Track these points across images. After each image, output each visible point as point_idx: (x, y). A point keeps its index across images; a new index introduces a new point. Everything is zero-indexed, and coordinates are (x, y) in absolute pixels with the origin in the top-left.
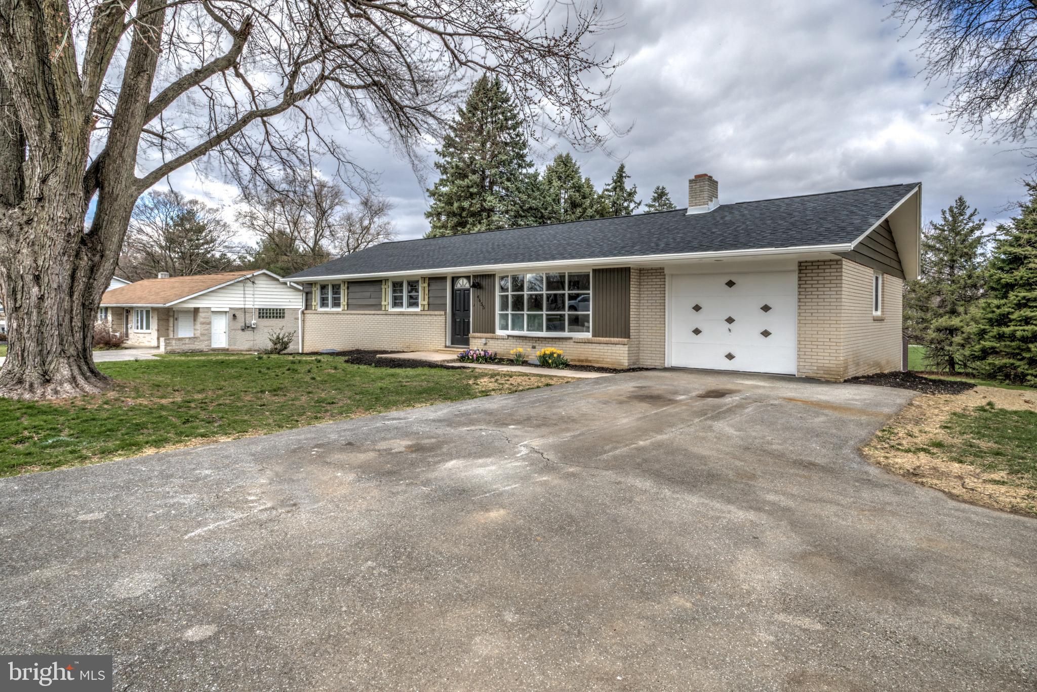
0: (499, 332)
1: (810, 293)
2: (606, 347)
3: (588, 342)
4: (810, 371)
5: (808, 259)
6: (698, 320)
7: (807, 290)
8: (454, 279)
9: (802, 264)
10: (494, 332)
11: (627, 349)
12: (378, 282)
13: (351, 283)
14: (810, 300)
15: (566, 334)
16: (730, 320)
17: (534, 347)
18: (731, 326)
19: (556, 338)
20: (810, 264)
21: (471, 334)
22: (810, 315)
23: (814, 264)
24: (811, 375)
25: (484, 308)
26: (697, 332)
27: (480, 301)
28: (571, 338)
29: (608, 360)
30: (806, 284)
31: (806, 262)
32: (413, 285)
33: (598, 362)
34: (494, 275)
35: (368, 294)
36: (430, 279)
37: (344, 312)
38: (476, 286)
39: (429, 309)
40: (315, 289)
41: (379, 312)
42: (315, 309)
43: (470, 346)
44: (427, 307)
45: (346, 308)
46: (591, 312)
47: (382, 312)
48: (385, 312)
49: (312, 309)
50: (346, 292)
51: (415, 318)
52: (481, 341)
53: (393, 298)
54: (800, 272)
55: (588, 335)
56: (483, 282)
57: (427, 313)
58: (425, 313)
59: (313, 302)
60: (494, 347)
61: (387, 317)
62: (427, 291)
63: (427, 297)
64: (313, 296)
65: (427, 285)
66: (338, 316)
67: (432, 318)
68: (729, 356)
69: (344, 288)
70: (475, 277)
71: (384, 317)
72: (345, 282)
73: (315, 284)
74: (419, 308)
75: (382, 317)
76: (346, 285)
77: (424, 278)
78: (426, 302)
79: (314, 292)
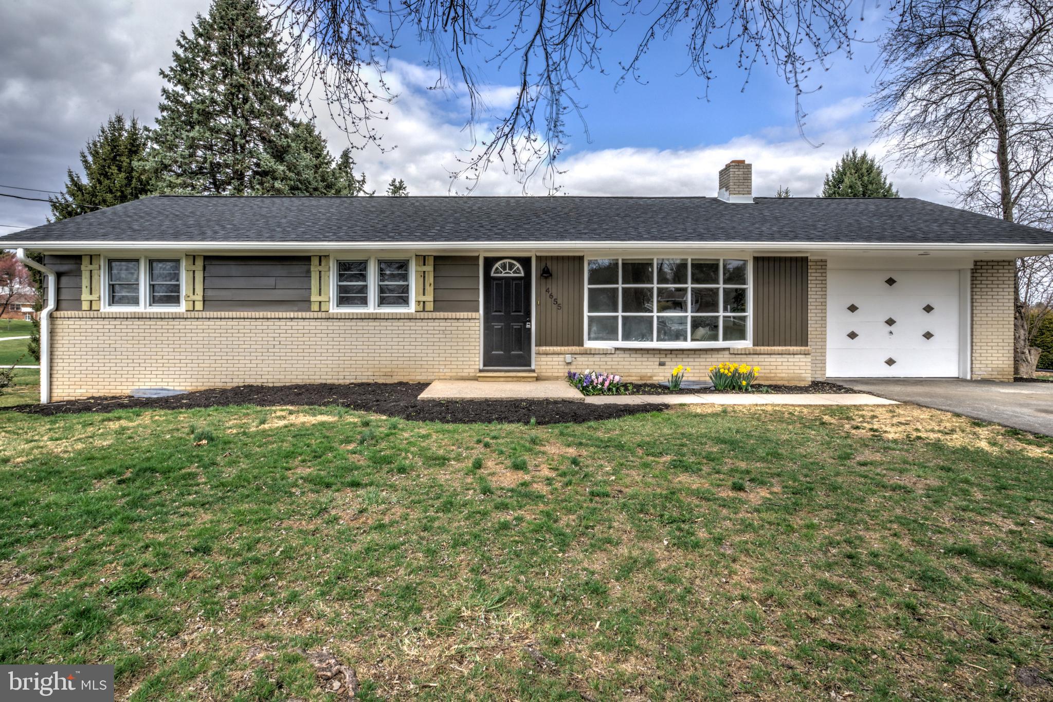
0: (589, 344)
1: (985, 293)
2: (780, 359)
3: (746, 353)
4: (985, 373)
5: (983, 259)
6: (852, 322)
7: (983, 290)
8: (490, 262)
9: (978, 264)
10: (581, 344)
11: (809, 360)
12: (303, 259)
13: (211, 259)
14: (985, 301)
15: (720, 344)
16: (890, 322)
17: (662, 364)
18: (892, 328)
19: (700, 350)
20: (985, 264)
21: (534, 349)
22: (985, 315)
23: (989, 264)
24: (987, 377)
25: (559, 307)
26: (853, 335)
27: (551, 296)
28: (728, 349)
29: (784, 375)
30: (981, 284)
31: (981, 261)
33: (767, 379)
34: (581, 259)
35: (271, 281)
36: (436, 258)
37: (197, 314)
38: (546, 274)
39: (436, 309)
40: (90, 267)
41: (304, 315)
42: (91, 309)
43: (533, 367)
44: (430, 306)
45: (199, 306)
46: (750, 313)
47: (311, 315)
48: (320, 315)
49: (79, 309)
50: (199, 276)
51: (400, 323)
52: (561, 358)
53: (342, 290)
54: (974, 271)
55: (746, 344)
56: (553, 267)
57: (430, 315)
58: (426, 315)
59: (85, 296)
60: (585, 367)
61: (325, 323)
62: (430, 279)
63: (430, 290)
64: (85, 282)
65: (429, 268)
66: (176, 322)
67: (443, 323)
68: (890, 362)
69: (193, 268)
70: (539, 258)
71: (318, 323)
72: (194, 257)
73: (91, 256)
74: (412, 308)
75: (313, 323)
76: (200, 263)
77: (423, 258)
78: (429, 297)
79: (88, 274)
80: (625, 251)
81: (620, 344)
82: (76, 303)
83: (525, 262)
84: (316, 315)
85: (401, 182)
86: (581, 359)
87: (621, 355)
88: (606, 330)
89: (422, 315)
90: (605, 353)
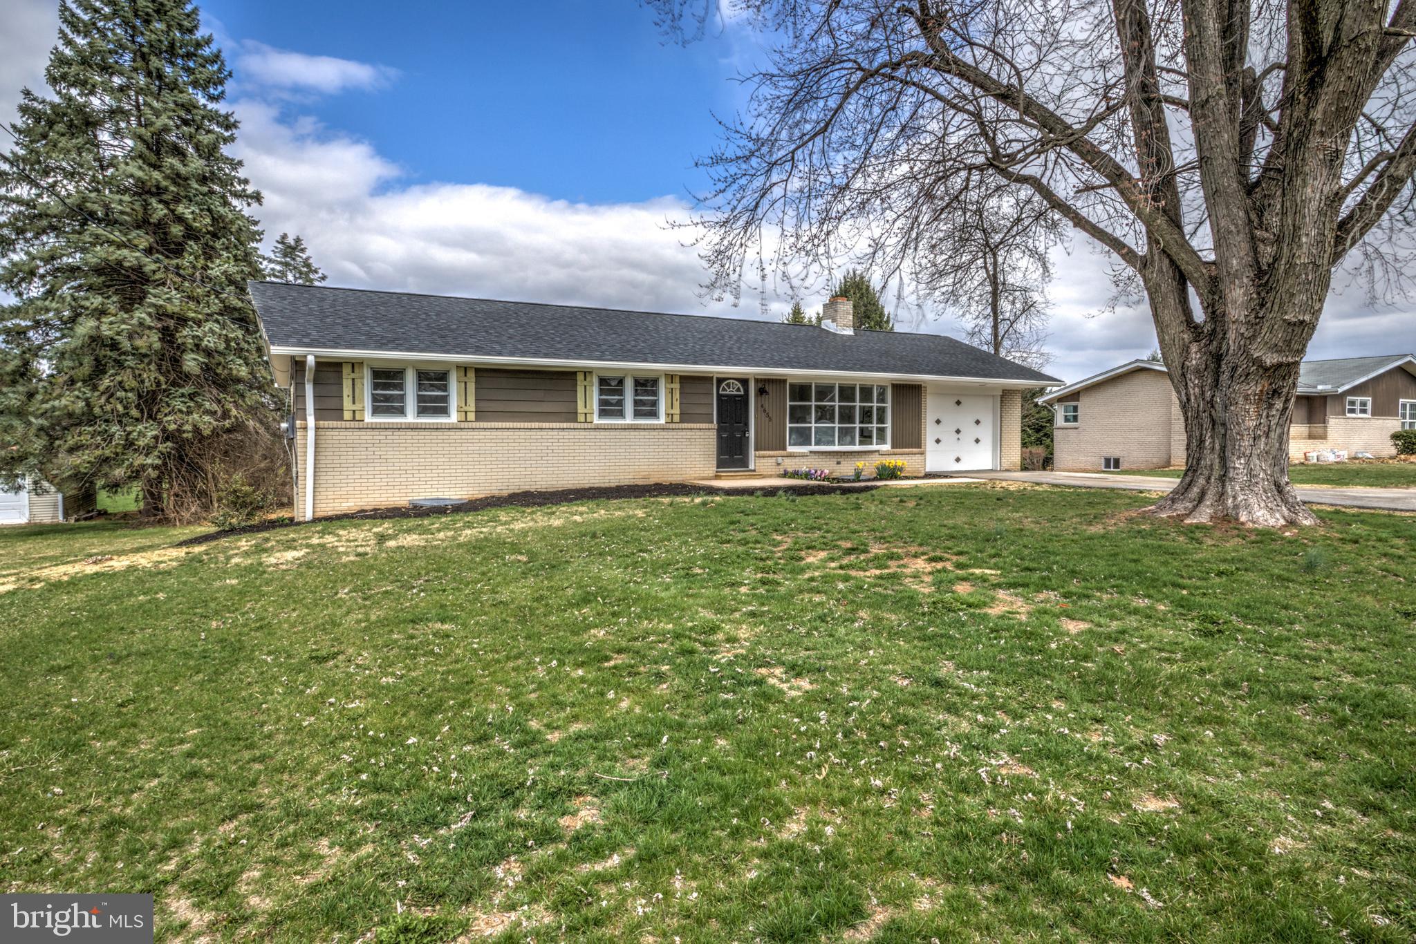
0: (791, 449)
1: (1007, 412)
2: (907, 457)
4: (1007, 465)
5: (1006, 388)
6: (938, 431)
7: (1006, 410)
8: (720, 381)
9: (1004, 392)
10: (784, 449)
11: (919, 458)
12: (569, 377)
13: (483, 374)
14: (1007, 417)
15: (874, 447)
16: (958, 432)
17: (838, 463)
18: (959, 436)
20: (1008, 392)
21: (752, 452)
22: (1007, 427)
24: (1007, 468)
25: (770, 419)
26: (938, 441)
27: (764, 409)
28: (878, 451)
29: (909, 469)
30: (1005, 405)
31: (1006, 390)
32: (646, 385)
34: (784, 381)
35: (536, 393)
36: (681, 377)
37: (470, 425)
38: (761, 392)
39: (682, 421)
40: (353, 376)
41: (572, 425)
42: (354, 419)
43: (752, 467)
44: (677, 418)
45: (471, 416)
46: (888, 425)
47: (579, 426)
48: (586, 426)
49: (341, 419)
50: (472, 387)
51: (655, 433)
52: (773, 460)
53: (602, 403)
54: (1002, 397)
55: (887, 447)
56: (768, 388)
57: (677, 426)
58: (673, 426)
59: (347, 404)
60: (790, 465)
61: (593, 433)
62: (677, 395)
63: (677, 404)
64: (347, 390)
65: (676, 386)
66: (452, 433)
67: (689, 433)
68: (958, 460)
69: (465, 379)
70: (757, 380)
71: (586, 433)
72: (466, 369)
73: (353, 365)
74: (662, 420)
75: (583, 433)
76: (471, 375)
77: (670, 377)
78: (676, 411)
79: (350, 382)
80: (816, 377)
81: (814, 448)
82: (337, 413)
83: (744, 382)
84: (582, 426)
85: (298, 240)
86: (787, 461)
87: (814, 457)
88: (803, 437)
89: (671, 426)
90: (803, 456)
